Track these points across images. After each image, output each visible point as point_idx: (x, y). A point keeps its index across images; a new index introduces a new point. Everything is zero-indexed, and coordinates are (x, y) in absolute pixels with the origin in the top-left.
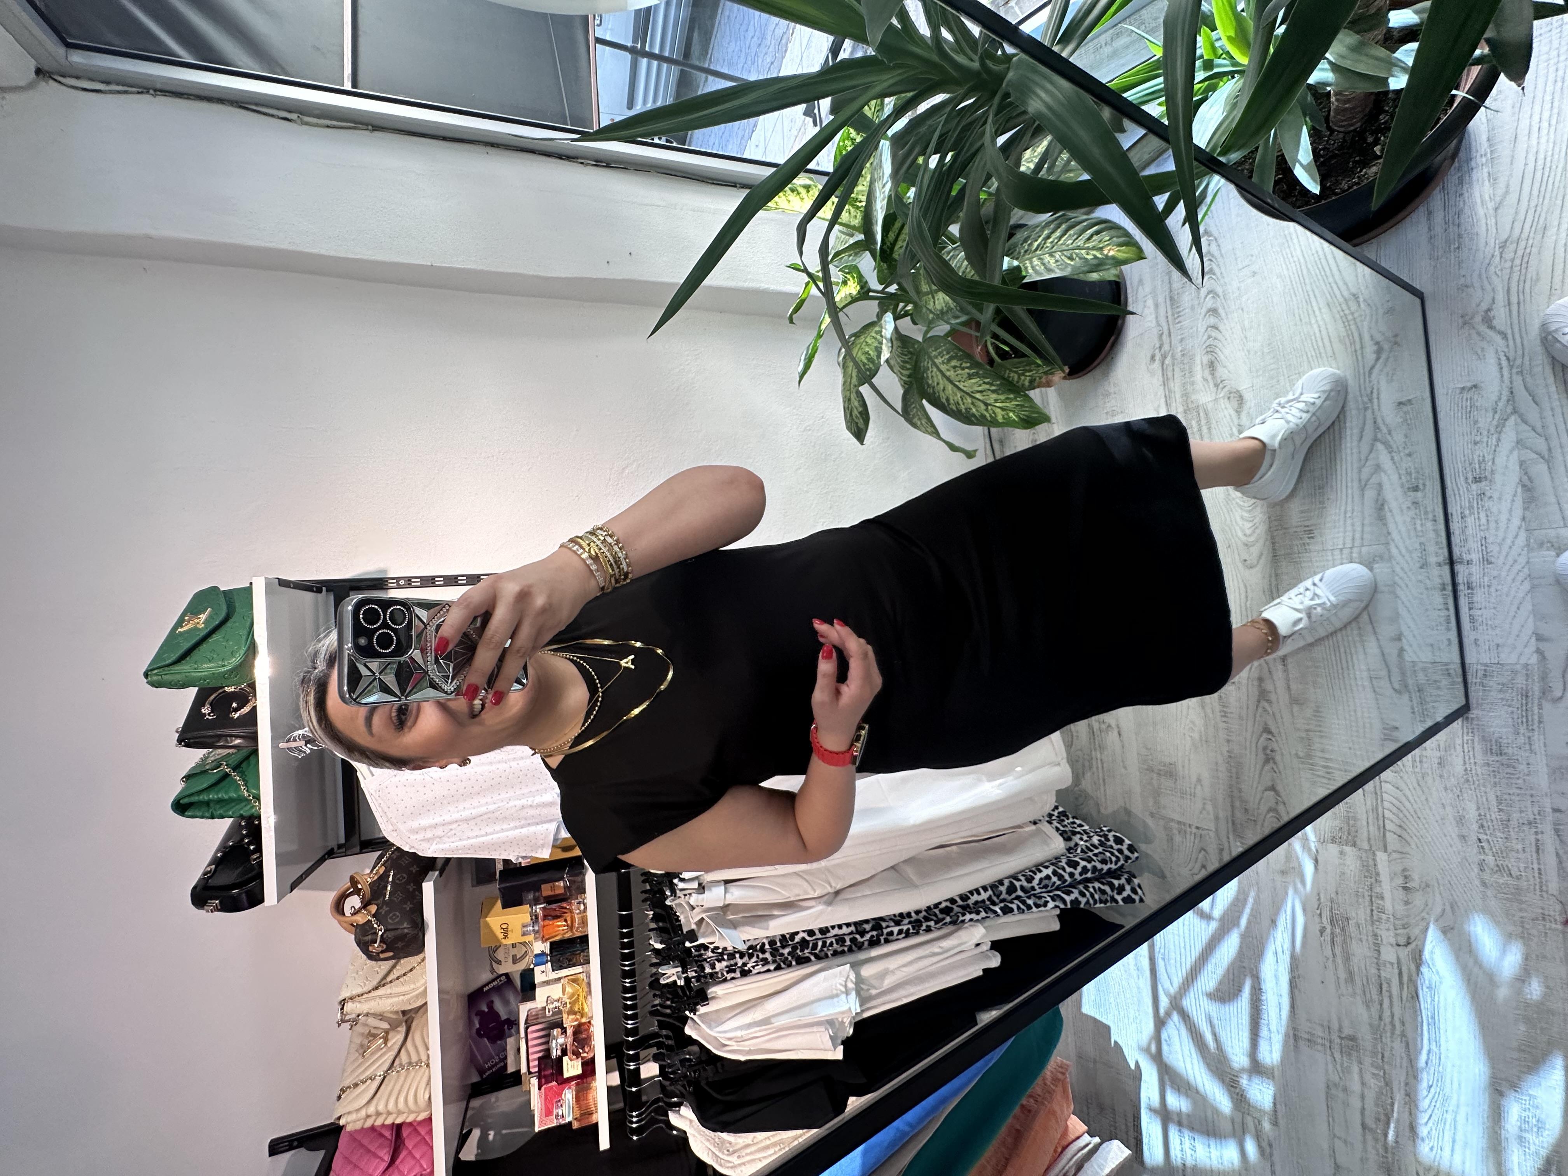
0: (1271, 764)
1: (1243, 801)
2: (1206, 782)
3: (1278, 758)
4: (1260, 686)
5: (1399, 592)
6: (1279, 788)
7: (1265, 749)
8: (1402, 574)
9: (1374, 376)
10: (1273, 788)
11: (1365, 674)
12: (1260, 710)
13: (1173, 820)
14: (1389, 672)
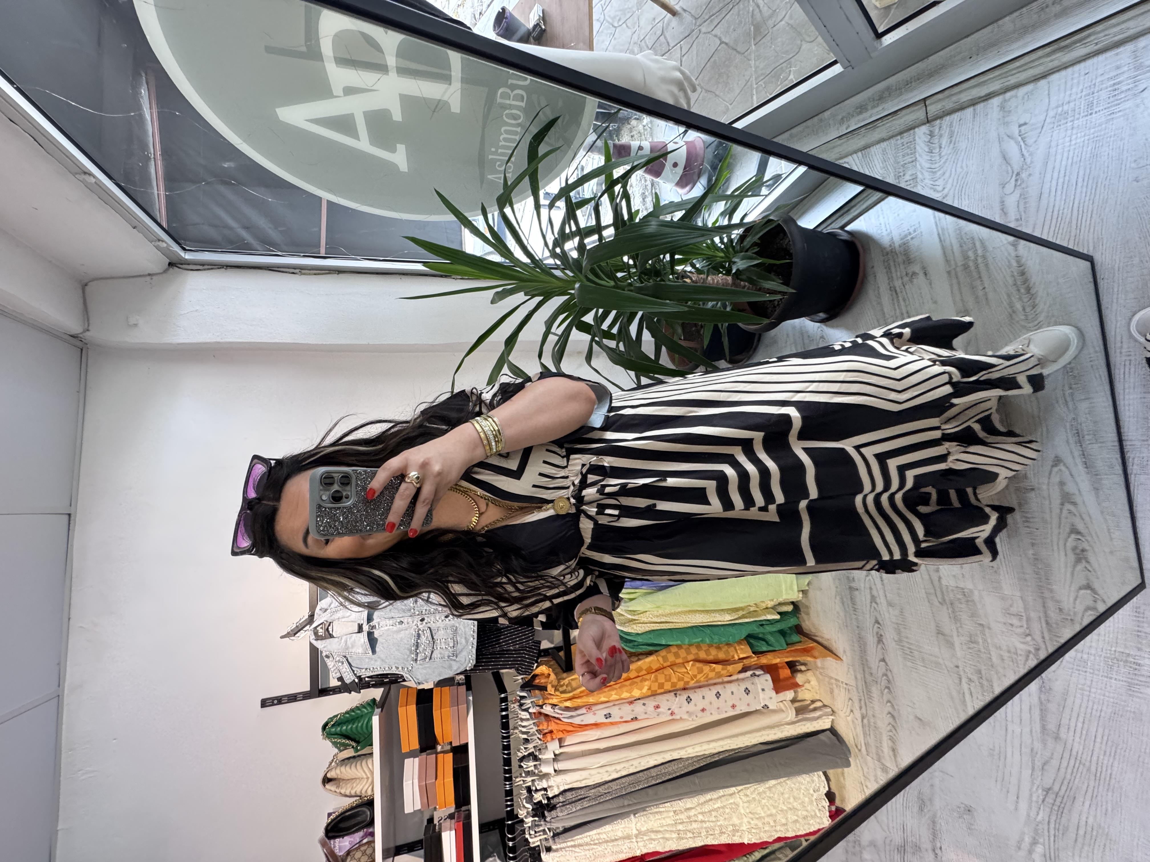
0: (881, 644)
1: (870, 668)
2: (849, 653)
3: (884, 641)
4: (871, 593)
6: (887, 660)
7: (877, 633)
10: (883, 660)
11: (923, 591)
12: (872, 609)
13: (831, 678)
14: (935, 590)
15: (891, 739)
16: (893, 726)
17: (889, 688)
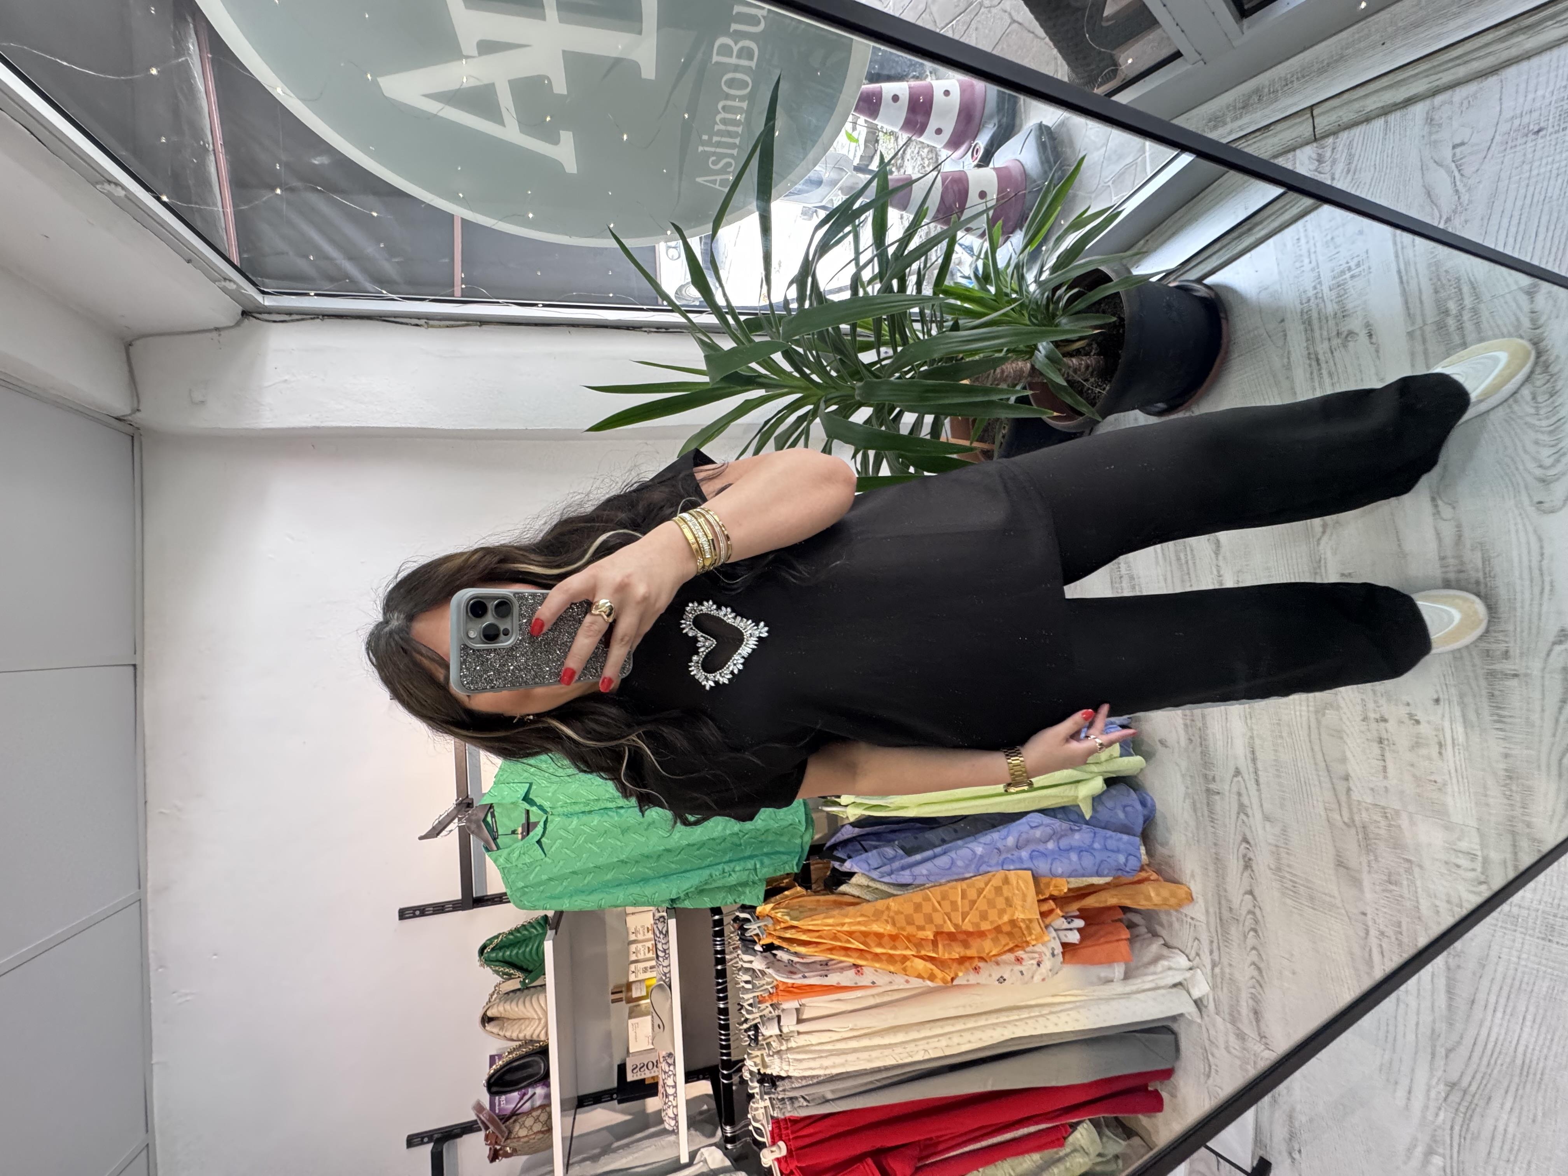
0: (1249, 871)
1: (1229, 901)
2: (1198, 879)
3: (1255, 867)
4: (1239, 799)
5: (1345, 737)
6: (1256, 893)
7: (1244, 856)
8: (1348, 723)
9: (1321, 547)
10: (1251, 893)
11: (1321, 805)
12: (1240, 822)
14: (1340, 805)
15: (1254, 998)
16: (1258, 981)
17: (1255, 931)
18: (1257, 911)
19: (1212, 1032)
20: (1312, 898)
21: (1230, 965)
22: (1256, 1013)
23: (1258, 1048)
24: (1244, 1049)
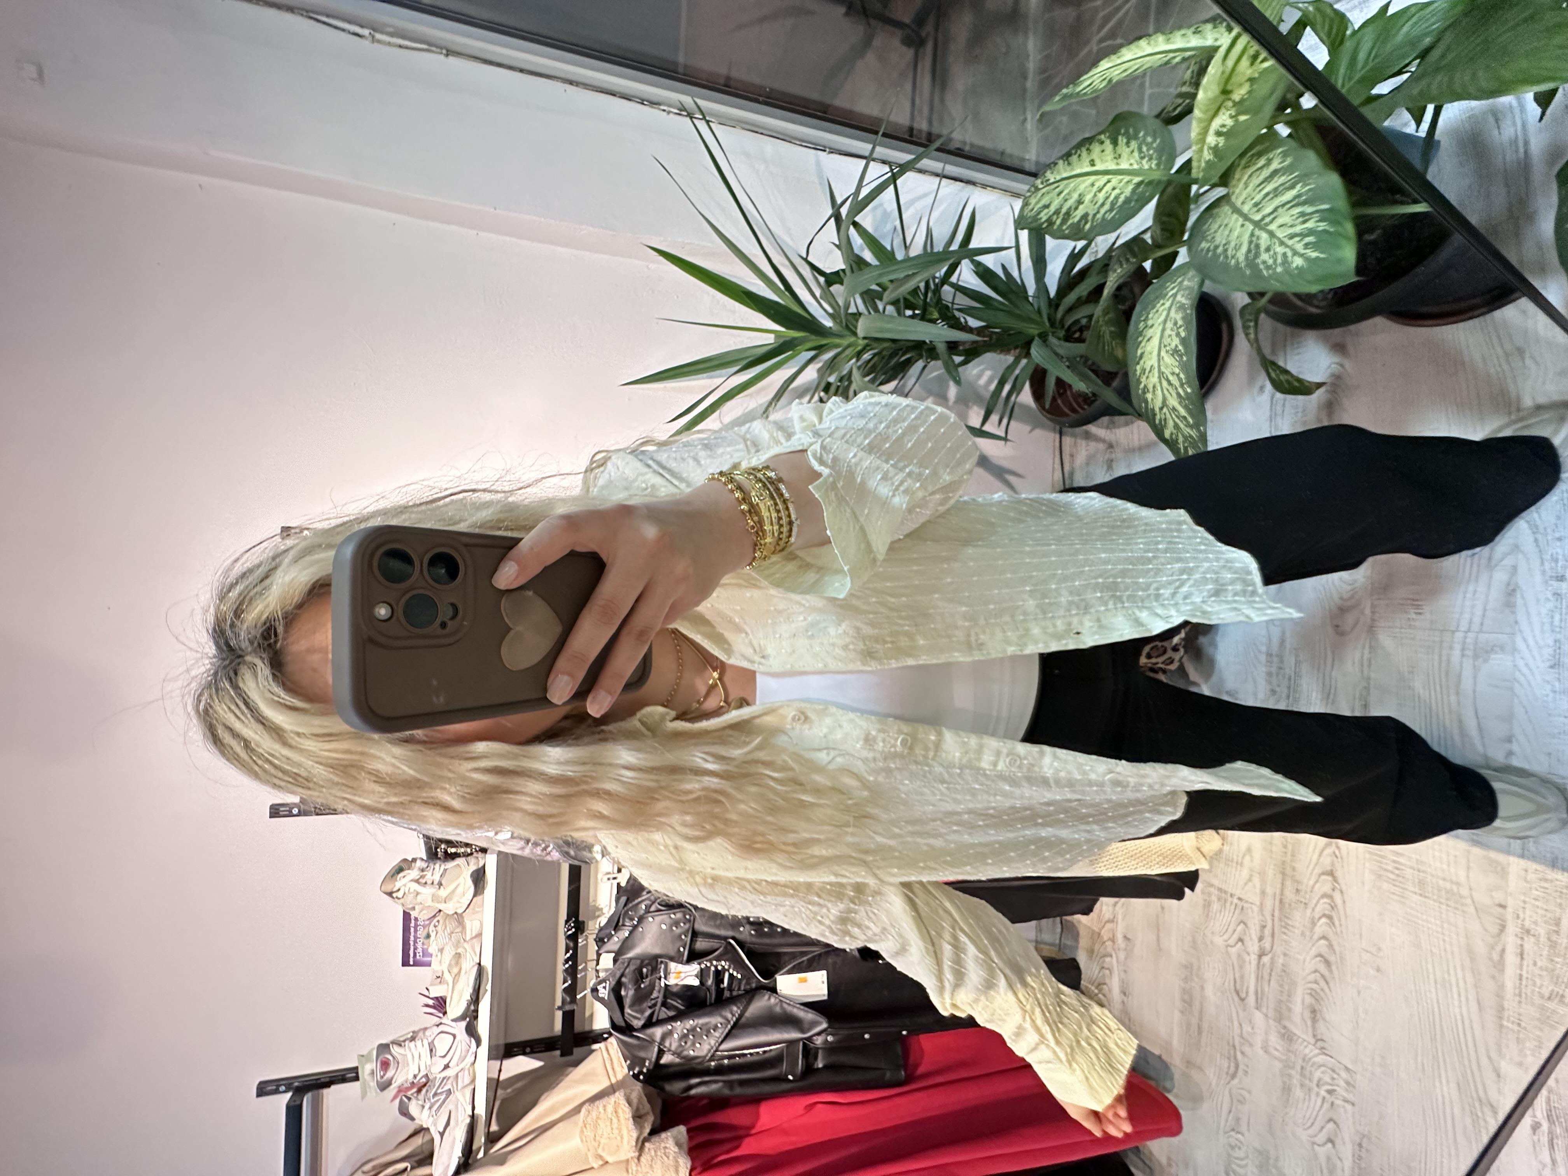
5: (1518, 689)
8: (1525, 671)
15: (1313, 994)
16: (1323, 976)
17: (1330, 918)
18: (1337, 897)
19: (1247, 1028)
20: (1422, 883)
21: (1285, 955)
22: (1314, 1012)
23: (1311, 1051)
24: (1289, 1051)
